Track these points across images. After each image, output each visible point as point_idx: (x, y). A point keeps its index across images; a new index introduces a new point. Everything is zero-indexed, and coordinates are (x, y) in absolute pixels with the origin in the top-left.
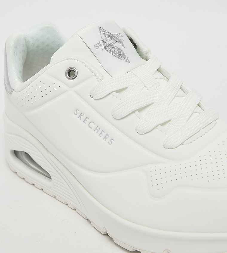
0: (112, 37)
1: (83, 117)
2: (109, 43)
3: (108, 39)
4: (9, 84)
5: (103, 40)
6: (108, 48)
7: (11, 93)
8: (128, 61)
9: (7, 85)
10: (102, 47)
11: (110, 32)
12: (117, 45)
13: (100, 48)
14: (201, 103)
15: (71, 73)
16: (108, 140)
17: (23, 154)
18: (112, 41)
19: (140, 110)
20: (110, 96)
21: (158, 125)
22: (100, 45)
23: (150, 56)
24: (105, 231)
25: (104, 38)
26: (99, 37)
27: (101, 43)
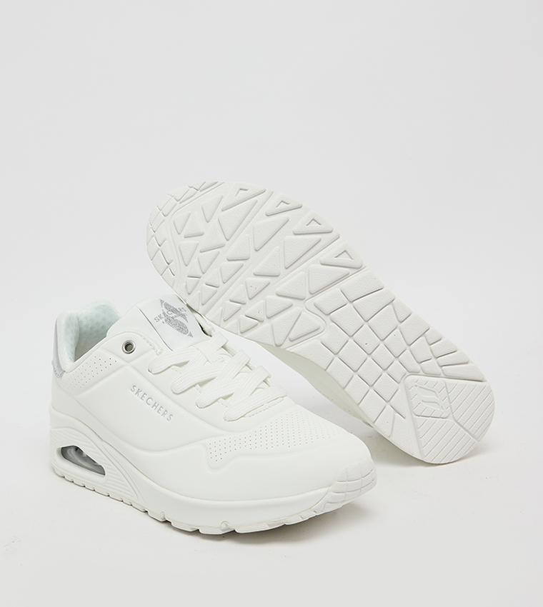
0: (174, 310)
1: (141, 394)
2: (171, 316)
3: (169, 312)
4: (59, 366)
5: (164, 314)
6: (169, 320)
7: (61, 376)
8: (191, 335)
9: (56, 368)
10: (163, 320)
11: (172, 305)
12: (180, 319)
13: (161, 321)
14: (268, 379)
15: (128, 347)
16: (167, 416)
17: (73, 450)
18: (174, 315)
19: (202, 384)
20: (169, 369)
21: (219, 399)
22: (161, 318)
23: (213, 333)
24: (162, 517)
25: (166, 311)
26: (160, 310)
27: (162, 316)
